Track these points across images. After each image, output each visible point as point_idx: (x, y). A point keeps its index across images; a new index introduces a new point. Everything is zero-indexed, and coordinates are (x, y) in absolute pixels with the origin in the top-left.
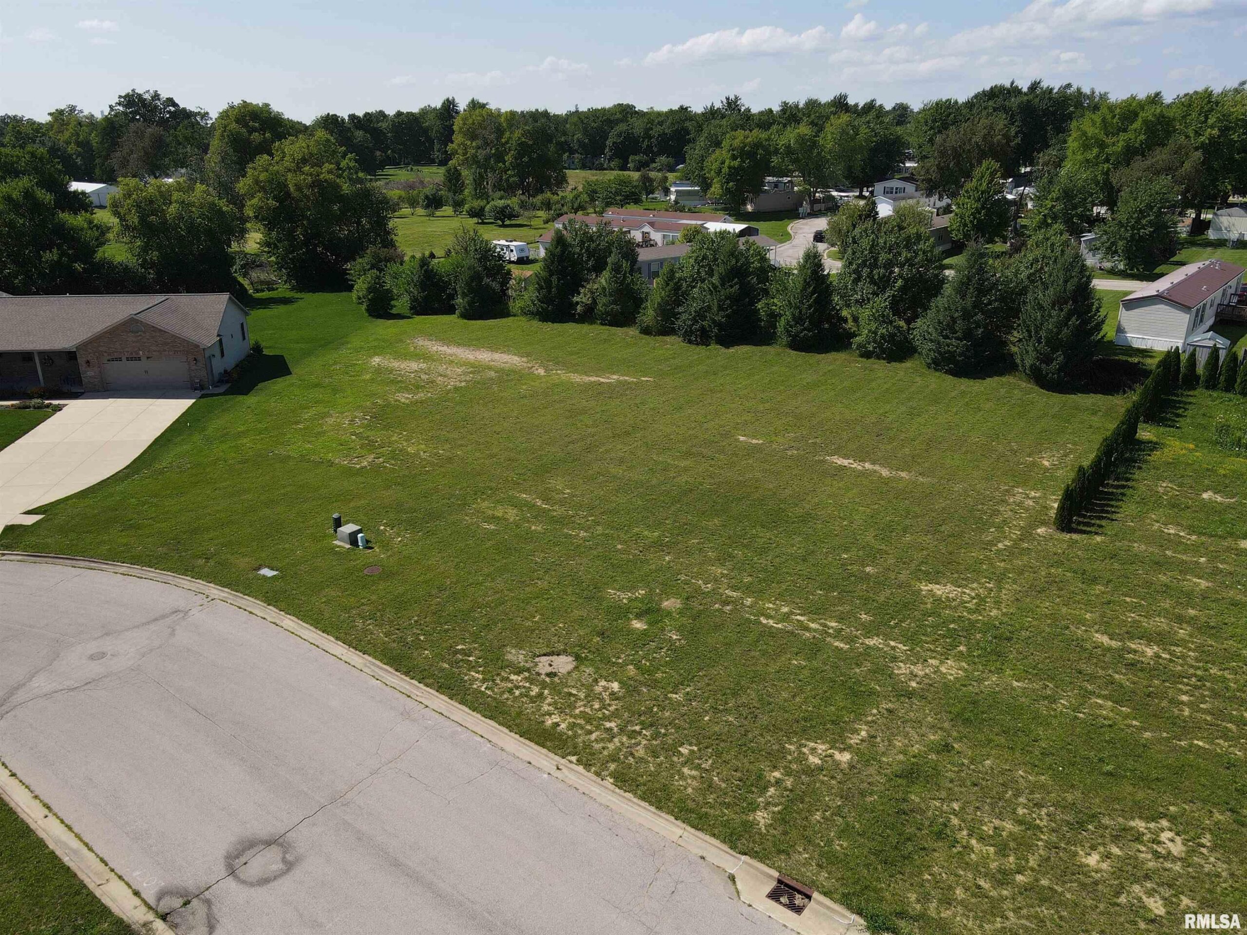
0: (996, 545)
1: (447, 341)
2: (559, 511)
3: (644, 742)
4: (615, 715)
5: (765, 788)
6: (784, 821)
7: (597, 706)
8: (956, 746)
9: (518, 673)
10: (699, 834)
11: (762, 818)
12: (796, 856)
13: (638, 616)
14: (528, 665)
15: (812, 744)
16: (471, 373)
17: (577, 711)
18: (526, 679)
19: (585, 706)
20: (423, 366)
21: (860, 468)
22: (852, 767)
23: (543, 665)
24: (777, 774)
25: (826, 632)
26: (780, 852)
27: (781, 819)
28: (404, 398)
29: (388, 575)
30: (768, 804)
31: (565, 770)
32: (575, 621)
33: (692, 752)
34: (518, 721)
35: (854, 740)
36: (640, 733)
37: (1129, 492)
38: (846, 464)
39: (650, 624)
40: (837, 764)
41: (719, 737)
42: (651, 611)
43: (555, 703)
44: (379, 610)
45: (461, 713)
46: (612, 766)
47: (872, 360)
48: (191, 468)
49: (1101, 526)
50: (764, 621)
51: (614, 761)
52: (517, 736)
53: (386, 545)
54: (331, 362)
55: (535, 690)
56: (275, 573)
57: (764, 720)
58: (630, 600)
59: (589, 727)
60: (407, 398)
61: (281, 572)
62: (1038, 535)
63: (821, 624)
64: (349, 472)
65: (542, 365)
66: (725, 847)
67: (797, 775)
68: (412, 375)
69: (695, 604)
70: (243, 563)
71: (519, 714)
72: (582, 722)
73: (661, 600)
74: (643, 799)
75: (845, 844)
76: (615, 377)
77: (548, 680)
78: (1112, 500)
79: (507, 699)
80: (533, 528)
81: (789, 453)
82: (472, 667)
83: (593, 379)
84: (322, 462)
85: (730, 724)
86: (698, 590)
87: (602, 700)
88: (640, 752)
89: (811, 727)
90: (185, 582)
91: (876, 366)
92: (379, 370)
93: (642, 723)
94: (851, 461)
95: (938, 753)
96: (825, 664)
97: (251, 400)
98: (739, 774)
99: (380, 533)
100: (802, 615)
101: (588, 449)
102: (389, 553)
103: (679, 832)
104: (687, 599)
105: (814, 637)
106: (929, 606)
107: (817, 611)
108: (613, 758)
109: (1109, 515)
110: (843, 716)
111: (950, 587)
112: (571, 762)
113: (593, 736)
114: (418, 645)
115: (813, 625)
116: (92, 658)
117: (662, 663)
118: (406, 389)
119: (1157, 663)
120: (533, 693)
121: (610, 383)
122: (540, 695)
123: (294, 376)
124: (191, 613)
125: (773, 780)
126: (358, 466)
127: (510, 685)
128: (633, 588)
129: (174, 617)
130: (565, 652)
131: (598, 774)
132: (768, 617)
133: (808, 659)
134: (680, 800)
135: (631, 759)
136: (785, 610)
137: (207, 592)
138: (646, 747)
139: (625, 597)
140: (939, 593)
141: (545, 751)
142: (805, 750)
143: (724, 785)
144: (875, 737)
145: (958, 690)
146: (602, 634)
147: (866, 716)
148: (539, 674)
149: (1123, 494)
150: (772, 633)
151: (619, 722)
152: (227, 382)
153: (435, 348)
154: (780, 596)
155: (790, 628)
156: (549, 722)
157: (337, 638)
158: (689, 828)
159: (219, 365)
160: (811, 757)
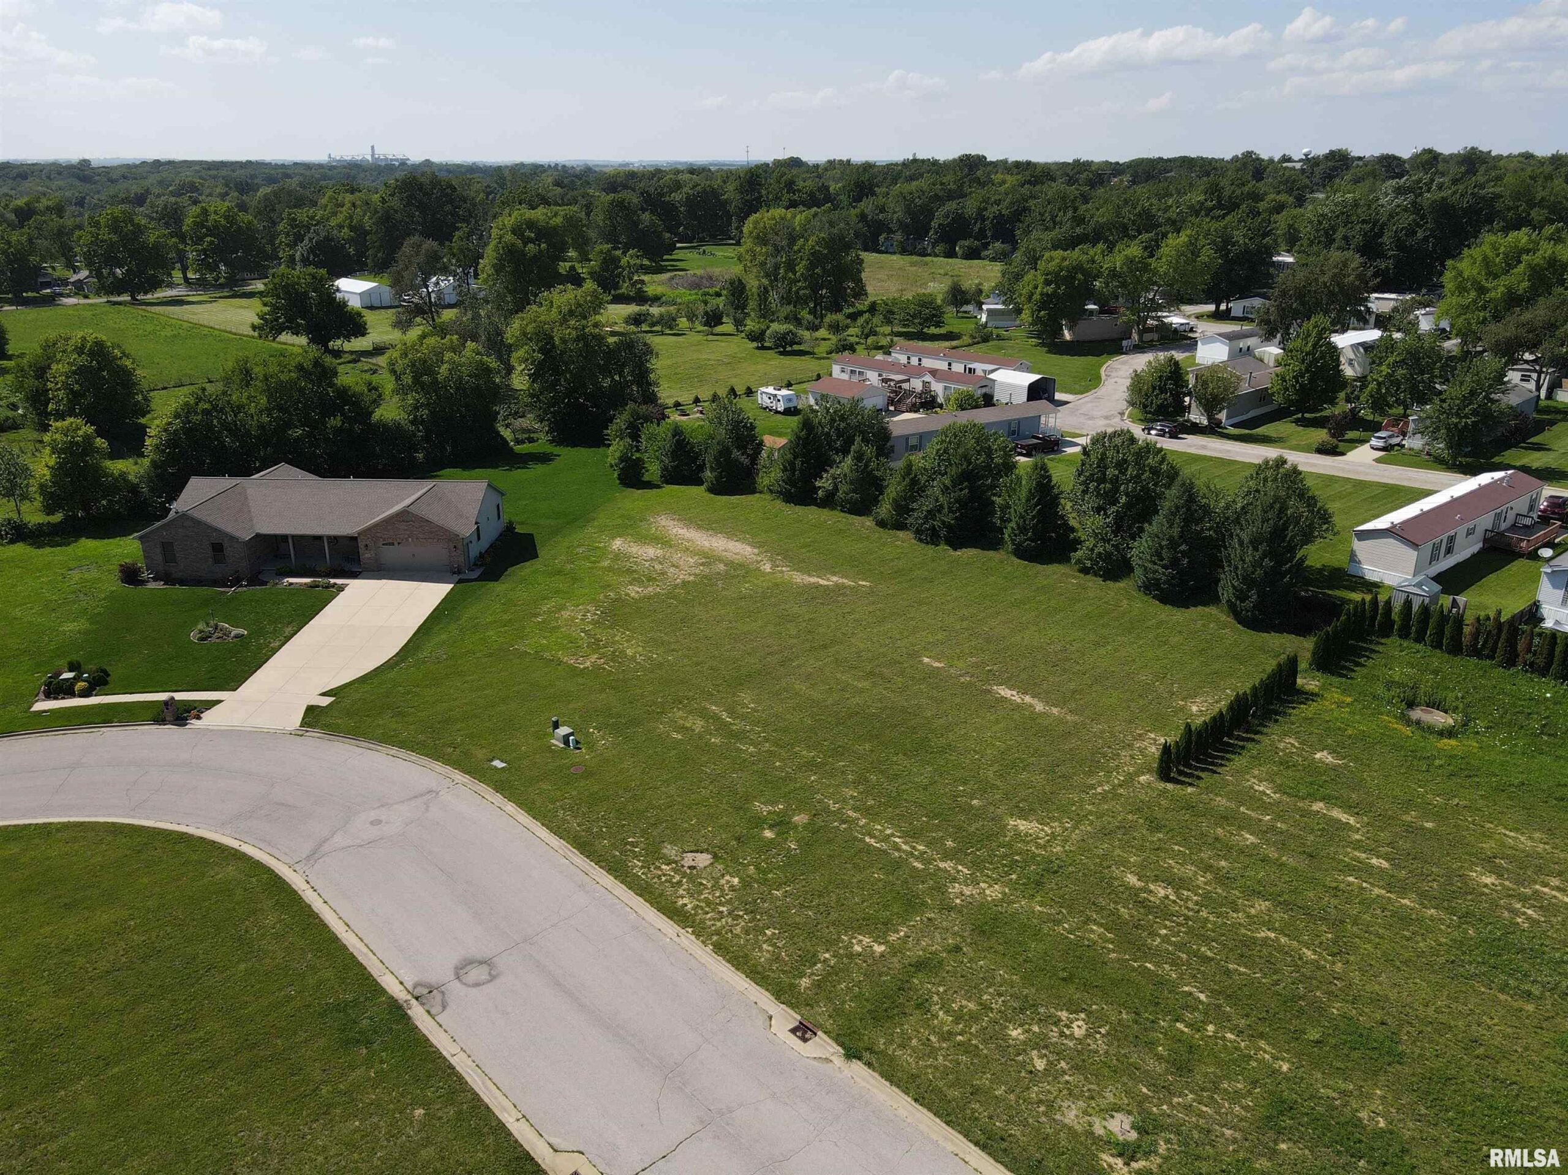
0: (1095, 789)
1: (690, 522)
2: (738, 725)
3: (743, 924)
4: (729, 902)
5: (815, 964)
6: (819, 986)
7: (718, 895)
8: (965, 949)
9: (668, 865)
10: (758, 988)
11: (805, 982)
12: (817, 1009)
13: (771, 827)
14: (676, 859)
15: (861, 937)
16: (703, 564)
17: (702, 897)
18: (673, 869)
19: (709, 893)
20: (659, 552)
21: (1019, 700)
22: (882, 955)
23: (688, 860)
24: (827, 955)
25: (912, 854)
26: (808, 1005)
27: (818, 985)
28: (634, 591)
29: (588, 774)
30: (813, 974)
31: (682, 937)
32: (720, 827)
33: (774, 934)
34: (658, 900)
35: (893, 937)
36: (742, 917)
37: (1249, 745)
38: (1009, 696)
39: (777, 835)
40: (873, 952)
41: (796, 925)
42: (781, 824)
43: (689, 889)
44: (576, 804)
45: (621, 890)
46: (715, 938)
47: (1088, 577)
48: (447, 659)
49: (1199, 778)
50: (867, 839)
51: (717, 934)
52: (655, 911)
53: (591, 747)
54: (576, 543)
55: (677, 878)
56: (504, 765)
57: (834, 916)
58: (769, 812)
59: (707, 909)
60: (638, 592)
61: (509, 764)
62: (1139, 782)
63: (911, 846)
64: (575, 672)
65: (772, 560)
66: (772, 998)
67: (841, 957)
68: (647, 565)
69: (819, 822)
70: (481, 754)
71: (661, 895)
72: (703, 905)
73: (794, 815)
74: (728, 961)
75: (853, 1005)
76: (835, 579)
77: (688, 871)
78: (1228, 752)
79: (655, 883)
80: (713, 740)
81: (962, 679)
82: (636, 856)
83: (813, 580)
84: (553, 660)
85: (809, 917)
86: (826, 809)
87: (722, 890)
88: (738, 930)
89: (866, 925)
90: (438, 767)
91: (1090, 584)
92: (618, 556)
93: (746, 910)
94: (1014, 693)
95: (949, 952)
96: (898, 879)
97: (499, 587)
98: (800, 953)
99: (588, 735)
100: (899, 837)
101: (782, 664)
102: (593, 754)
103: (747, 986)
104: (815, 815)
105: (900, 857)
106: (1007, 839)
107: (912, 835)
108: (718, 933)
109: (1214, 768)
110: (893, 920)
111: (1035, 824)
112: (687, 932)
113: (709, 916)
114: (600, 836)
115: (904, 847)
116: (372, 823)
117: (776, 866)
118: (637, 581)
119: (1162, 902)
120: (674, 881)
121: (827, 586)
122: (679, 883)
123: (540, 559)
124: (441, 793)
125: (822, 959)
126: (582, 666)
127: (660, 873)
128: (774, 803)
129: (428, 797)
130: (707, 851)
131: (703, 942)
132: (872, 836)
133: (887, 874)
134: (753, 965)
135: (730, 934)
136: (888, 832)
137: (453, 777)
138: (743, 927)
139: (765, 809)
140: (1022, 828)
141: (672, 923)
142: (854, 941)
143: (787, 959)
144: (909, 937)
145: (990, 909)
146: (738, 839)
147: (910, 921)
148: (683, 866)
149: (1243, 747)
150: (869, 849)
151: (730, 907)
152: (481, 565)
153: (674, 531)
154: (890, 820)
155: (885, 847)
156: (680, 902)
157: (543, 824)
158: (753, 984)
159: (475, 550)
160: (856, 946)
